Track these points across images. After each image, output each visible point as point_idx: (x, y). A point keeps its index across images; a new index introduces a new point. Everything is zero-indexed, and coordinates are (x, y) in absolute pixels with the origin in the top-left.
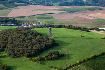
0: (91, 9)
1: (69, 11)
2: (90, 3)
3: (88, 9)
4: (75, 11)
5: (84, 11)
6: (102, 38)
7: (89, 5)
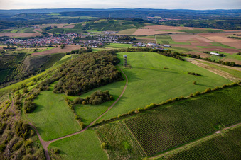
0: (212, 32)
1: (189, 32)
2: (215, 25)
3: (209, 31)
4: (195, 33)
5: (204, 33)
6: (189, 73)
7: (214, 28)
